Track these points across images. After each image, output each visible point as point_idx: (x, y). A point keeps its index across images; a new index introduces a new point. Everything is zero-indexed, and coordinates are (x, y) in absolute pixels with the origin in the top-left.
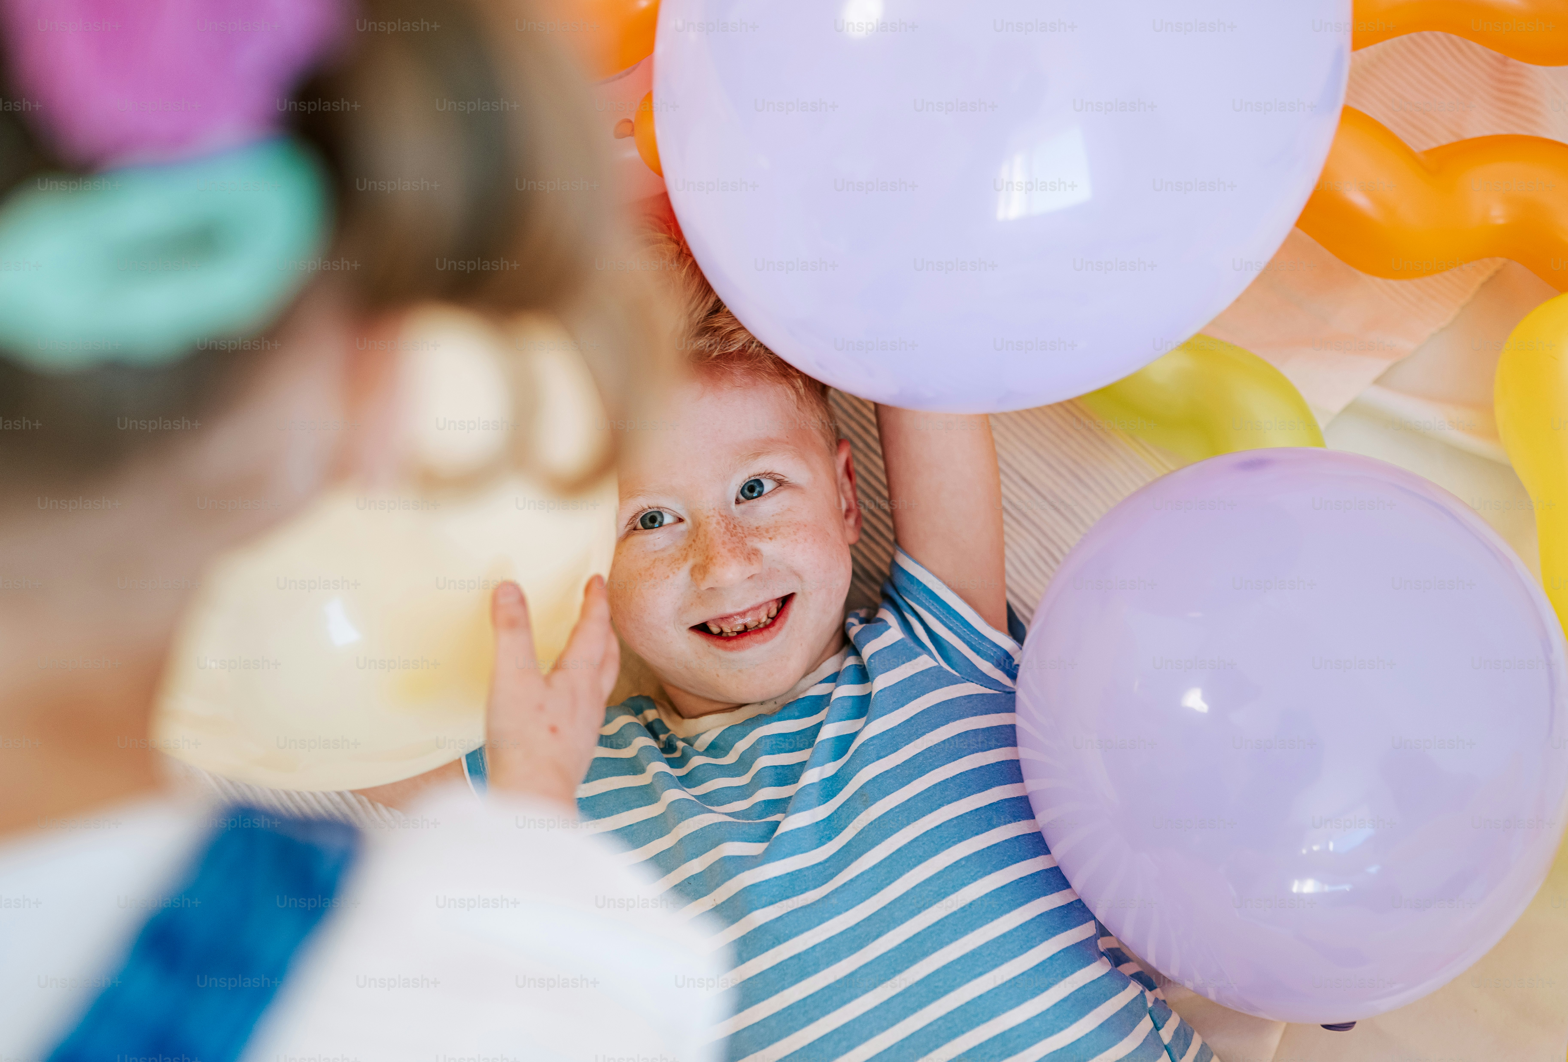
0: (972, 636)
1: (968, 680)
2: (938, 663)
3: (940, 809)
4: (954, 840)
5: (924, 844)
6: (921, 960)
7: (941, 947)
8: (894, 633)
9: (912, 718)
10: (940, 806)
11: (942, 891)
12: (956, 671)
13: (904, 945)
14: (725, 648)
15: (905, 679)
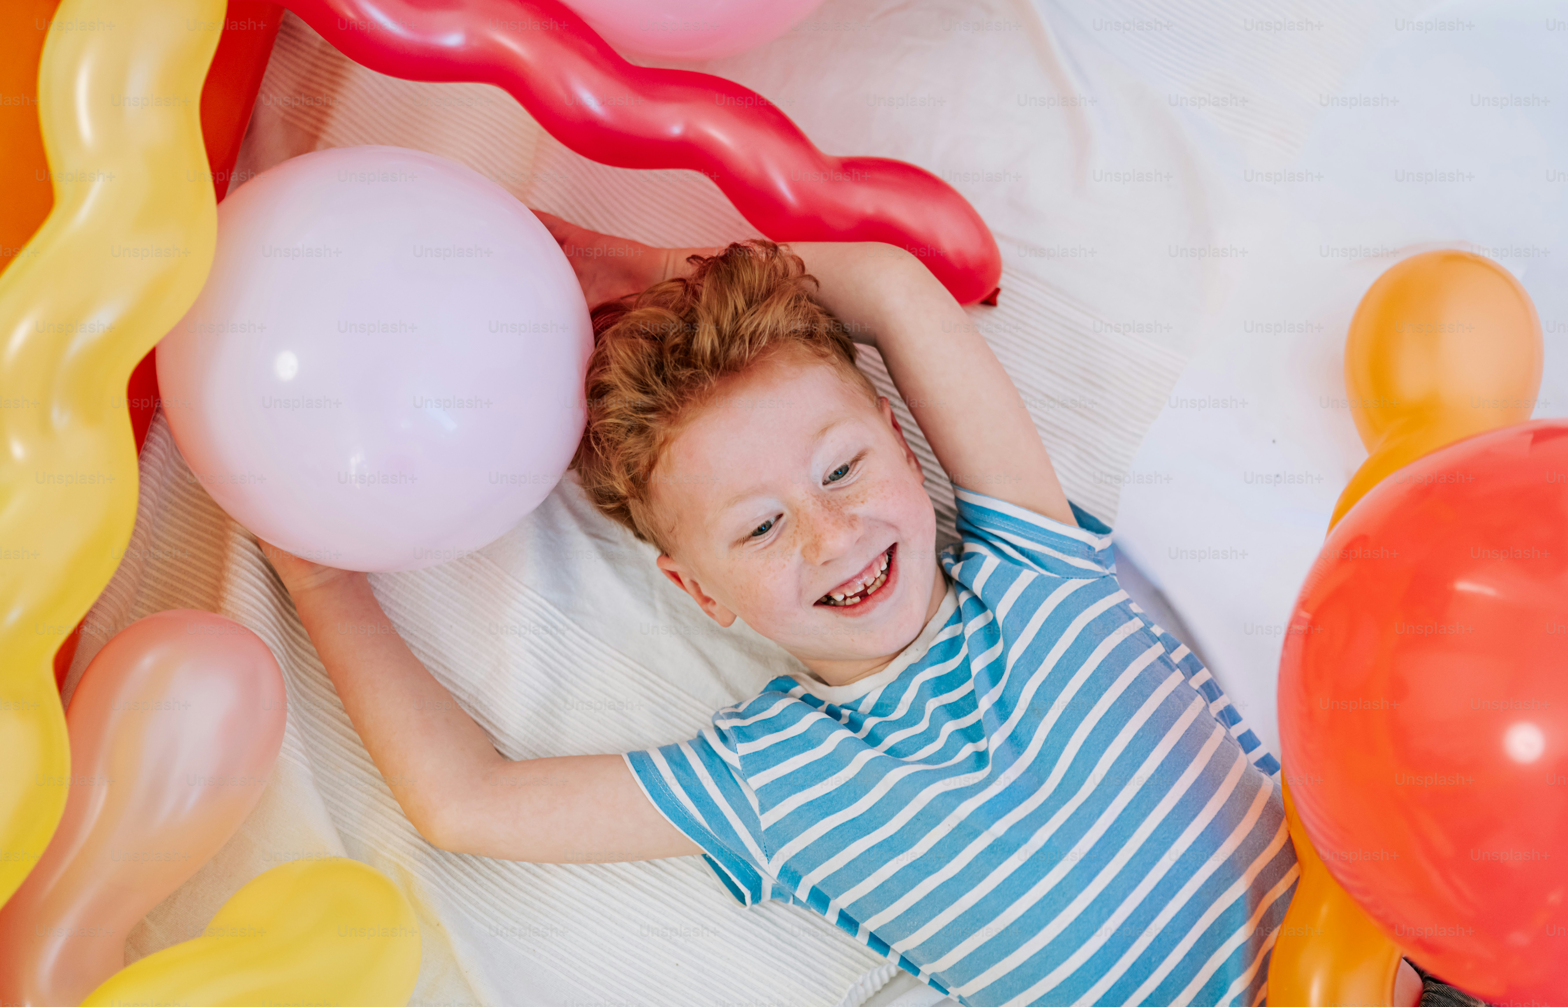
0: (1052, 539)
1: (1068, 578)
2: (1039, 573)
3: (1102, 698)
4: (1125, 718)
5: (1103, 730)
6: (1143, 821)
7: (1155, 806)
8: (991, 562)
9: (1040, 629)
10: (1100, 695)
11: (1135, 761)
12: (1056, 574)
13: (1123, 814)
14: (854, 615)
15: (1019, 597)
